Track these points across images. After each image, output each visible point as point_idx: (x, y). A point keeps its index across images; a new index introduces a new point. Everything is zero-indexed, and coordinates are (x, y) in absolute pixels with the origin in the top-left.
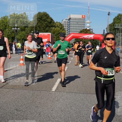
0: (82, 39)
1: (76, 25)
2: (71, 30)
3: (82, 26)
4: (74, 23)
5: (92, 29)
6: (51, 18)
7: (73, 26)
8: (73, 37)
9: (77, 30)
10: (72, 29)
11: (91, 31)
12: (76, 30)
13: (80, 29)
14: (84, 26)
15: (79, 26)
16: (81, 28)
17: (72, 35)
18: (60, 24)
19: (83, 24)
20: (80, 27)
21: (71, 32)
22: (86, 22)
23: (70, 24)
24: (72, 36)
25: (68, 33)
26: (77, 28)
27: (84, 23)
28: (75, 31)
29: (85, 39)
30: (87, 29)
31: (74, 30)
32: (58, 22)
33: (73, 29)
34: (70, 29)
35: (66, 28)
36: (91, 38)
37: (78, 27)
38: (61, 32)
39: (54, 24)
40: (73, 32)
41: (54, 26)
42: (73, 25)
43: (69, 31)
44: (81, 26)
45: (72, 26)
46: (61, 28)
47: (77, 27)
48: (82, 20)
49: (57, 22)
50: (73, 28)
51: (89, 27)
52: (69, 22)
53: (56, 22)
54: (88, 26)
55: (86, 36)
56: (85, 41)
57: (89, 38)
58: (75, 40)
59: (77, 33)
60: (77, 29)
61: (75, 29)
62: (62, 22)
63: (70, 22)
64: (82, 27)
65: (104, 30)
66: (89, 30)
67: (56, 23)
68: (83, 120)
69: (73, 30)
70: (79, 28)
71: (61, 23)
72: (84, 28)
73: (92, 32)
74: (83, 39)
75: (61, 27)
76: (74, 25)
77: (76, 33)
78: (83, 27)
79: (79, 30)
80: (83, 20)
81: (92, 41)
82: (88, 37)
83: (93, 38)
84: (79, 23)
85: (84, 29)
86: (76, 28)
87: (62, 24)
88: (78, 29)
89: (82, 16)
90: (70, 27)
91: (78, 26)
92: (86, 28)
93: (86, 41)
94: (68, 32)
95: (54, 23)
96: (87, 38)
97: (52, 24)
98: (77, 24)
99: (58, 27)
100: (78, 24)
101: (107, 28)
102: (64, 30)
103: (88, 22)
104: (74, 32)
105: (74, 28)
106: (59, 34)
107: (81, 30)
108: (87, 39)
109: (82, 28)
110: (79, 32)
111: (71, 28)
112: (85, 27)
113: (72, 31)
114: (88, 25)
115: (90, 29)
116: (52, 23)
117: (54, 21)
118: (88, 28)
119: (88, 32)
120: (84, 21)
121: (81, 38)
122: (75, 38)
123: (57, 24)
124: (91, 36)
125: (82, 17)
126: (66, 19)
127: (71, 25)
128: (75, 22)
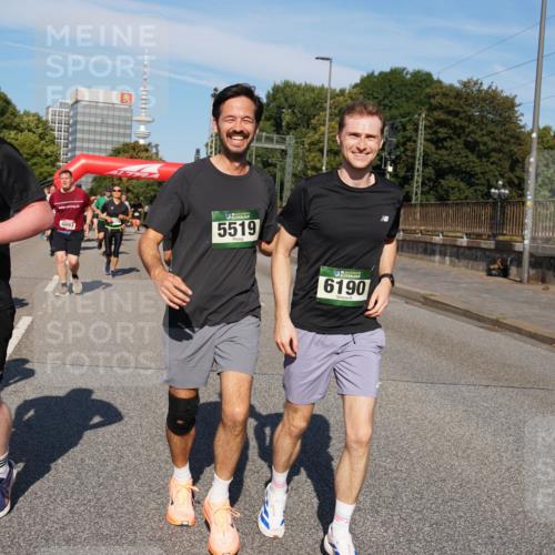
0: (120, 178)
1: (98, 129)
2: (78, 144)
3: (122, 131)
4: (93, 120)
5: (157, 146)
6: (5, 96)
7: (89, 132)
8: (85, 171)
9: (103, 146)
10: (83, 140)
11: (154, 151)
12: (97, 146)
13: (112, 142)
14: (128, 131)
15: (110, 130)
16: (115, 139)
17: (83, 161)
18: (39, 119)
19: (125, 127)
20: (113, 134)
21: (78, 153)
22: (134, 118)
23: (75, 123)
24: (83, 166)
25: (69, 155)
26: (104, 138)
27: (128, 123)
28: (94, 150)
29: (131, 178)
30: (137, 142)
31: (92, 145)
32: (33, 111)
33: (89, 141)
34: (75, 140)
35: (60, 135)
36: (151, 174)
37: (107, 134)
38: (42, 150)
39: (17, 120)
40: (85, 153)
41: (15, 128)
42: (86, 128)
43: (74, 149)
44: (116, 130)
45: (83, 132)
46: (42, 137)
47: (101, 133)
48: (120, 110)
49: (27, 114)
50: (86, 136)
51: (144, 138)
52: (71, 114)
53: (22, 113)
54: (140, 134)
55: (133, 169)
56: (130, 188)
57: (144, 175)
58: (94, 180)
59: (103, 155)
60: (101, 142)
61: (95, 141)
62: (47, 113)
63: (76, 115)
64: (119, 134)
65: (198, 151)
66: (146, 149)
67: (21, 117)
68: (105, 454)
69: (85, 145)
70: (110, 138)
71: (44, 119)
72: (127, 140)
73: (157, 154)
74: (124, 179)
75: (40, 131)
76: (92, 128)
77: (97, 154)
78: (125, 135)
79: (109, 147)
80: (125, 110)
81: (155, 187)
82: (139, 171)
83: (156, 176)
84: (110, 121)
85: (126, 145)
86: (98, 137)
87: (47, 121)
88: (106, 142)
89: (123, 95)
90: (75, 132)
91: (104, 129)
92: (133, 139)
93: (134, 187)
94: (68, 151)
95: (15, 113)
96: (138, 174)
97: (5, 119)
98: (102, 124)
99: (30, 130)
100: (107, 125)
101: (207, 145)
102: (52, 142)
103: (143, 117)
104: (91, 153)
105: (92, 137)
106: (33, 156)
107: (117, 146)
108: (138, 178)
109: (122, 140)
110: (110, 152)
111: (79, 136)
112: (130, 135)
113: (82, 148)
114: (142, 128)
115: (149, 144)
116: (8, 115)
117: (15, 109)
118: (142, 142)
119: (144, 154)
120: (129, 115)
121: (115, 172)
122: (93, 173)
123: (25, 119)
124: (152, 169)
125: (122, 100)
126: (61, 104)
127: (79, 127)
128: (96, 116)
